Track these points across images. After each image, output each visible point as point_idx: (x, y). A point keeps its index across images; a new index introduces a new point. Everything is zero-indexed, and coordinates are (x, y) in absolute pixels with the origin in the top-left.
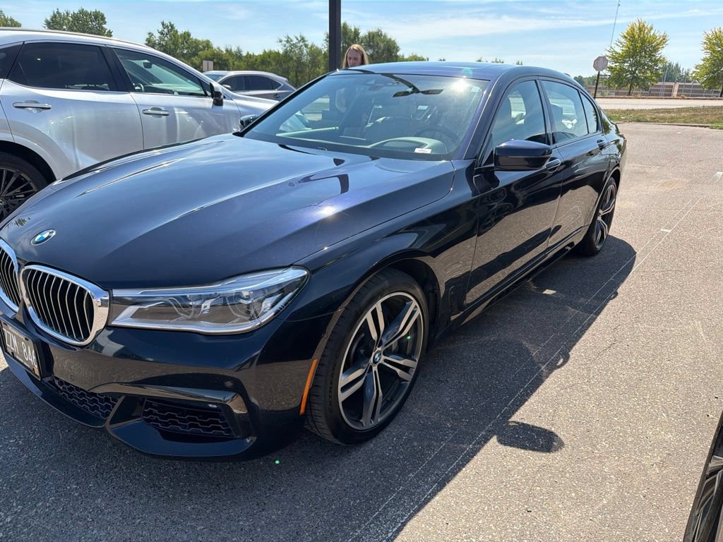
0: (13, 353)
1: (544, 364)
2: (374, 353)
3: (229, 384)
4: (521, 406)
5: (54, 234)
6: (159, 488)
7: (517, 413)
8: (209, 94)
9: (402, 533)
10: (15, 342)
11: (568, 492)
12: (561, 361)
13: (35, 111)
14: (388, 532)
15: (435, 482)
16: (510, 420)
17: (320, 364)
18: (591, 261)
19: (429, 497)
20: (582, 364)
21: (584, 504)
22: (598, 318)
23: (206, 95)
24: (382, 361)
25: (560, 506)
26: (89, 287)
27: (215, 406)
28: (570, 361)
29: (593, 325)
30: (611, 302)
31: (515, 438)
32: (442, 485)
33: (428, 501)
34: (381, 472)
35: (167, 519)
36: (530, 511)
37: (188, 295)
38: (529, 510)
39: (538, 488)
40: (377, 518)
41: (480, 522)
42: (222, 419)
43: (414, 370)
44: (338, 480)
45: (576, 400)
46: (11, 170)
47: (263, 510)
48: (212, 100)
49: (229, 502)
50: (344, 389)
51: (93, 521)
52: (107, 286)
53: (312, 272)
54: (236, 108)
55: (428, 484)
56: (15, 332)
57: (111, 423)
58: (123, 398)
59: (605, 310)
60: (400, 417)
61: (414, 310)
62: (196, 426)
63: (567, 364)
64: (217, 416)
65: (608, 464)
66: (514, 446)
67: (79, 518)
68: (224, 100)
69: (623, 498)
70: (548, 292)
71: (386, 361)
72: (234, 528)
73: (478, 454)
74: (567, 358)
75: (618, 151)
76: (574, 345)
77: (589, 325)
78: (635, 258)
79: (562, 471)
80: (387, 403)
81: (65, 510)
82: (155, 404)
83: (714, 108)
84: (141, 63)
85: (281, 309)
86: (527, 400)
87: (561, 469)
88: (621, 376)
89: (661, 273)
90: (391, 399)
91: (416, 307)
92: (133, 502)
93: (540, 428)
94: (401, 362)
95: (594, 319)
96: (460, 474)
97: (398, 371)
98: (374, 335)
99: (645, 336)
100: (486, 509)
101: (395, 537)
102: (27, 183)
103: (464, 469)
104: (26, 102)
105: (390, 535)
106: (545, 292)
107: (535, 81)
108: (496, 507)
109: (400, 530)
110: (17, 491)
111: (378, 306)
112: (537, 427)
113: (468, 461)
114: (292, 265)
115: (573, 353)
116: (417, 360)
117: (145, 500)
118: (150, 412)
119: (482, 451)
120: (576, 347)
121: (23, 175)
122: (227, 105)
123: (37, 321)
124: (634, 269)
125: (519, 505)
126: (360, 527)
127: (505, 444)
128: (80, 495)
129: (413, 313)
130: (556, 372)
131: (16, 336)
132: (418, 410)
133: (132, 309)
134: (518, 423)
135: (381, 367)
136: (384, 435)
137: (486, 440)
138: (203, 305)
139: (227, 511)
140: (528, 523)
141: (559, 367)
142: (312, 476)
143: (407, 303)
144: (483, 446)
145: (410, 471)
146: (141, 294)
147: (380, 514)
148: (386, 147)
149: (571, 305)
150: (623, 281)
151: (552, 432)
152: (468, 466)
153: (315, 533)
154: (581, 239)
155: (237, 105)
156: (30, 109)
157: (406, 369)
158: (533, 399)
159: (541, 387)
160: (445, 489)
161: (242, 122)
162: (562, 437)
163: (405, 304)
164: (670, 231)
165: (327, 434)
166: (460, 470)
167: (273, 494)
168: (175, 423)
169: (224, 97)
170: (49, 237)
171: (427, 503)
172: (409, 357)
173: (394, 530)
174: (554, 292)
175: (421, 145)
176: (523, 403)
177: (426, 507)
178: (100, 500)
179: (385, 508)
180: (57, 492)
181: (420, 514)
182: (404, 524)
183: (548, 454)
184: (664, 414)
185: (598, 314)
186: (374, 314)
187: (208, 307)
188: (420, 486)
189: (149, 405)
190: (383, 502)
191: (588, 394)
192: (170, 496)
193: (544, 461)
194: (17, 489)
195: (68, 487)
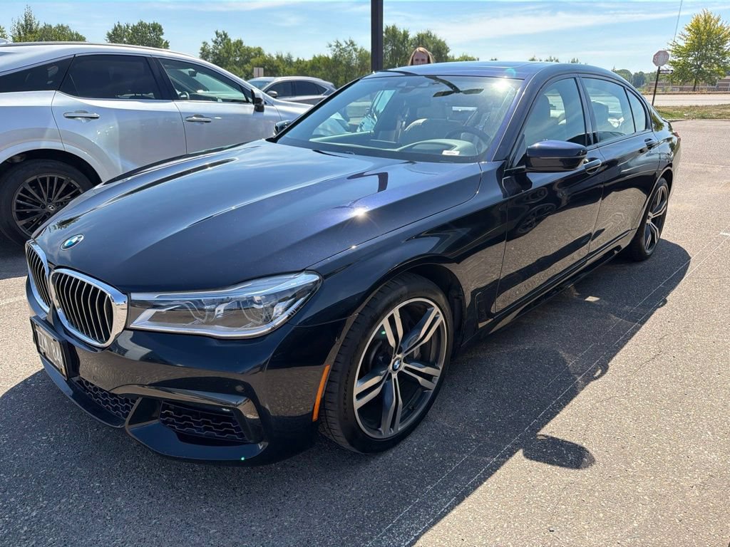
0: (45, 353)
1: (580, 375)
2: (393, 361)
3: (239, 388)
4: (552, 419)
5: (82, 239)
6: (177, 490)
7: (547, 426)
8: (250, 100)
10: (46, 342)
11: (596, 512)
12: (599, 372)
13: (84, 121)
15: (453, 495)
16: (539, 433)
17: (333, 370)
18: (640, 266)
19: (446, 510)
20: (621, 376)
21: (612, 525)
22: (643, 327)
23: (247, 102)
24: (401, 369)
25: (586, 527)
26: (109, 291)
28: (608, 372)
29: (637, 335)
30: (658, 310)
31: (543, 452)
32: (460, 500)
33: (445, 515)
34: (398, 482)
35: (182, 521)
36: (553, 531)
37: (202, 299)
38: (551, 529)
39: (564, 507)
40: (389, 530)
41: (498, 539)
42: (235, 422)
43: (438, 378)
44: (353, 489)
45: (612, 414)
46: (62, 178)
47: (276, 516)
48: (253, 106)
49: (243, 506)
50: (360, 396)
51: (112, 519)
52: (126, 289)
53: (325, 277)
54: (277, 114)
55: (446, 497)
56: (47, 334)
57: (130, 423)
58: (140, 399)
59: (652, 318)
60: (423, 425)
61: (436, 317)
62: (210, 429)
63: (605, 375)
64: (230, 420)
65: (642, 484)
66: (540, 461)
67: (98, 516)
68: (265, 106)
69: (656, 521)
70: (591, 299)
71: (406, 368)
72: (245, 533)
73: (502, 468)
74: (605, 369)
75: (670, 151)
76: (614, 356)
77: (633, 334)
78: (689, 263)
79: (592, 490)
80: (408, 412)
81: (87, 508)
82: (172, 406)
84: (186, 71)
85: (292, 314)
86: (558, 413)
87: (590, 488)
88: (665, 390)
89: (717, 280)
90: (413, 408)
91: (438, 313)
92: (151, 503)
93: (570, 443)
94: (423, 370)
95: (638, 329)
96: (480, 488)
97: (420, 379)
98: (392, 342)
99: (694, 348)
100: (505, 526)
102: (76, 190)
103: (485, 483)
104: (76, 112)
106: (587, 299)
107: (575, 78)
108: (516, 524)
110: (44, 487)
111: (395, 312)
112: (567, 442)
113: (490, 475)
114: (304, 270)
115: (612, 364)
116: (441, 368)
117: (162, 500)
118: (167, 415)
119: (506, 465)
120: (617, 357)
121: (72, 181)
122: (268, 111)
123: (66, 323)
124: (687, 275)
125: (541, 523)
126: (372, 538)
127: (531, 459)
128: (102, 492)
129: (435, 319)
130: (592, 384)
131: (47, 337)
132: (443, 420)
133: (150, 312)
134: (547, 436)
135: (401, 375)
136: (404, 445)
137: (511, 453)
138: (216, 310)
139: (240, 516)
140: (549, 544)
141: (596, 378)
142: (328, 484)
143: (429, 309)
144: (507, 459)
145: (429, 483)
146: (158, 297)
147: (393, 526)
148: (414, 150)
149: (614, 314)
150: (673, 288)
151: (583, 448)
152: (490, 479)
154: (628, 243)
155: (278, 111)
156: (79, 118)
157: (428, 377)
158: (565, 412)
159: (575, 399)
160: (463, 504)
161: (276, 128)
162: (593, 453)
163: (427, 310)
165: (343, 441)
166: (481, 483)
167: (288, 500)
168: (191, 426)
169: (265, 103)
170: (77, 241)
171: (443, 517)
172: (433, 365)
173: (407, 543)
174: (597, 299)
175: (450, 147)
176: (554, 416)
177: (442, 521)
178: (120, 499)
179: (399, 520)
181: (435, 528)
182: (417, 538)
183: (577, 470)
184: (709, 432)
185: (643, 323)
186: (392, 320)
187: (222, 311)
188: (437, 499)
189: (165, 407)
190: (397, 514)
191: (626, 408)
192: (187, 498)
193: (572, 478)
194: (44, 485)
195: (92, 485)
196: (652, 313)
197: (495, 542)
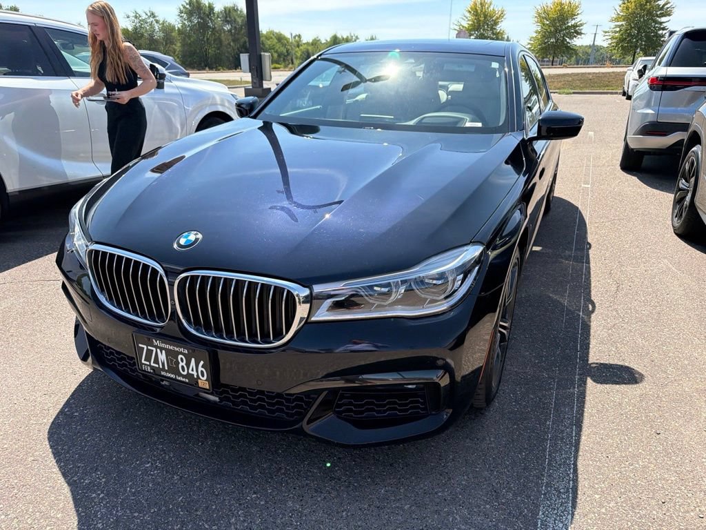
0: (153, 370)
1: (579, 311)
3: (441, 362)
4: (589, 349)
6: (339, 480)
7: (590, 356)
9: (579, 472)
10: (162, 357)
11: (674, 413)
12: (590, 307)
14: (568, 475)
15: (572, 425)
16: (589, 362)
19: (577, 438)
20: (608, 307)
22: (591, 266)
25: (677, 425)
26: (289, 286)
27: (414, 386)
28: (596, 305)
29: (592, 273)
30: (590, 251)
31: (604, 376)
32: (579, 427)
33: (579, 442)
34: (522, 425)
36: (660, 434)
37: (392, 281)
38: (658, 433)
39: (651, 414)
40: (549, 464)
41: (630, 450)
42: (422, 397)
44: (492, 439)
45: (626, 337)
47: (450, 479)
49: (413, 478)
53: (485, 247)
54: (176, 91)
55: (567, 428)
56: (163, 345)
58: (324, 393)
59: (591, 258)
63: (596, 308)
64: (418, 395)
65: (685, 385)
66: (608, 383)
68: (165, 83)
70: (536, 248)
71: (500, 325)
72: (437, 501)
73: (587, 395)
74: (592, 303)
76: (590, 291)
77: (589, 273)
78: (580, 212)
79: (658, 397)
82: (350, 394)
83: (559, 76)
85: (472, 284)
86: (589, 344)
87: (656, 396)
88: (643, 312)
89: (609, 223)
92: (325, 498)
93: (616, 365)
95: (589, 268)
96: (586, 414)
97: (505, 333)
99: (637, 277)
100: (627, 438)
101: (577, 476)
105: (571, 476)
108: (633, 435)
109: (576, 470)
110: (199, 513)
112: (613, 365)
113: (583, 402)
114: (471, 242)
115: (594, 299)
117: (334, 494)
118: (345, 403)
119: (588, 392)
120: (593, 293)
122: (169, 88)
124: (587, 222)
125: (647, 430)
126: (542, 475)
127: (601, 383)
128: (267, 502)
130: (593, 316)
131: (168, 350)
133: (329, 302)
134: (597, 364)
137: (585, 383)
139: (418, 487)
140: (665, 443)
141: (593, 311)
142: (468, 440)
144: (585, 387)
145: (546, 421)
146: (343, 286)
147: (550, 461)
149: (562, 258)
150: (586, 232)
151: (628, 367)
152: (586, 406)
153: (510, 488)
158: (593, 343)
159: (592, 331)
160: (584, 429)
162: (637, 369)
164: (589, 186)
166: (583, 411)
167: (447, 463)
168: (373, 410)
173: (572, 471)
174: (541, 248)
176: (589, 347)
177: (581, 447)
179: (549, 455)
180: (240, 504)
181: (580, 453)
182: (575, 465)
183: (638, 385)
185: (588, 262)
187: (402, 292)
188: (562, 432)
189: (342, 397)
190: (544, 450)
191: (630, 331)
192: (356, 484)
193: (639, 392)
194: (196, 510)
195: (248, 498)
196: (588, 255)
197: (630, 452)
